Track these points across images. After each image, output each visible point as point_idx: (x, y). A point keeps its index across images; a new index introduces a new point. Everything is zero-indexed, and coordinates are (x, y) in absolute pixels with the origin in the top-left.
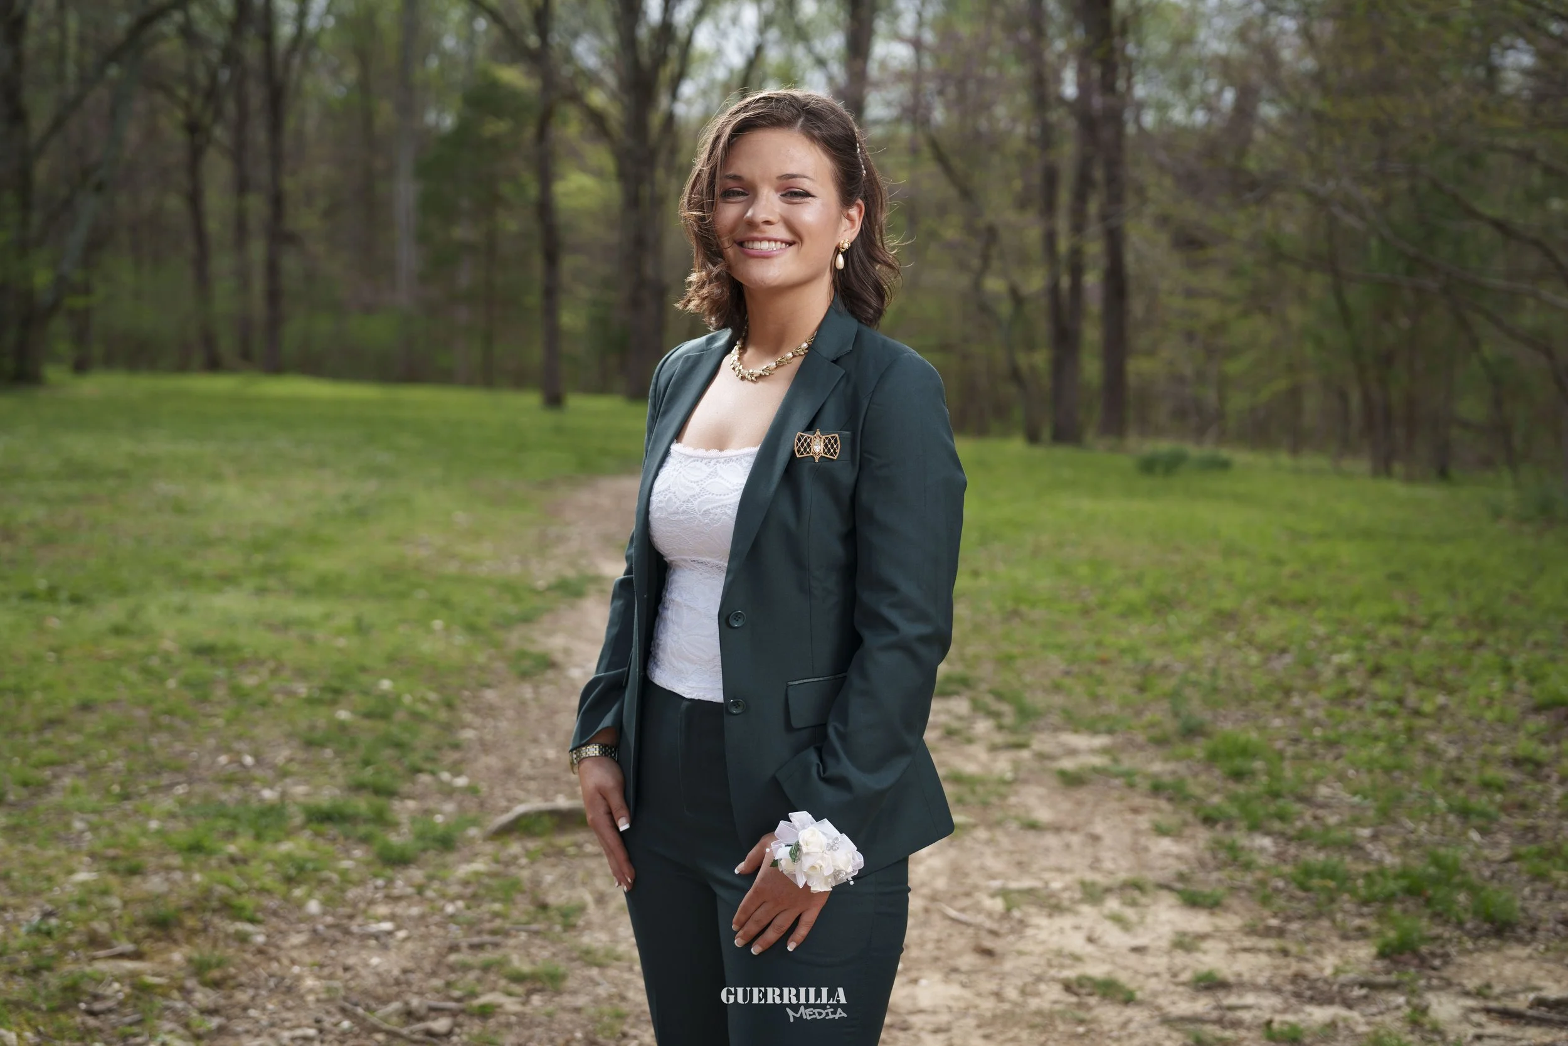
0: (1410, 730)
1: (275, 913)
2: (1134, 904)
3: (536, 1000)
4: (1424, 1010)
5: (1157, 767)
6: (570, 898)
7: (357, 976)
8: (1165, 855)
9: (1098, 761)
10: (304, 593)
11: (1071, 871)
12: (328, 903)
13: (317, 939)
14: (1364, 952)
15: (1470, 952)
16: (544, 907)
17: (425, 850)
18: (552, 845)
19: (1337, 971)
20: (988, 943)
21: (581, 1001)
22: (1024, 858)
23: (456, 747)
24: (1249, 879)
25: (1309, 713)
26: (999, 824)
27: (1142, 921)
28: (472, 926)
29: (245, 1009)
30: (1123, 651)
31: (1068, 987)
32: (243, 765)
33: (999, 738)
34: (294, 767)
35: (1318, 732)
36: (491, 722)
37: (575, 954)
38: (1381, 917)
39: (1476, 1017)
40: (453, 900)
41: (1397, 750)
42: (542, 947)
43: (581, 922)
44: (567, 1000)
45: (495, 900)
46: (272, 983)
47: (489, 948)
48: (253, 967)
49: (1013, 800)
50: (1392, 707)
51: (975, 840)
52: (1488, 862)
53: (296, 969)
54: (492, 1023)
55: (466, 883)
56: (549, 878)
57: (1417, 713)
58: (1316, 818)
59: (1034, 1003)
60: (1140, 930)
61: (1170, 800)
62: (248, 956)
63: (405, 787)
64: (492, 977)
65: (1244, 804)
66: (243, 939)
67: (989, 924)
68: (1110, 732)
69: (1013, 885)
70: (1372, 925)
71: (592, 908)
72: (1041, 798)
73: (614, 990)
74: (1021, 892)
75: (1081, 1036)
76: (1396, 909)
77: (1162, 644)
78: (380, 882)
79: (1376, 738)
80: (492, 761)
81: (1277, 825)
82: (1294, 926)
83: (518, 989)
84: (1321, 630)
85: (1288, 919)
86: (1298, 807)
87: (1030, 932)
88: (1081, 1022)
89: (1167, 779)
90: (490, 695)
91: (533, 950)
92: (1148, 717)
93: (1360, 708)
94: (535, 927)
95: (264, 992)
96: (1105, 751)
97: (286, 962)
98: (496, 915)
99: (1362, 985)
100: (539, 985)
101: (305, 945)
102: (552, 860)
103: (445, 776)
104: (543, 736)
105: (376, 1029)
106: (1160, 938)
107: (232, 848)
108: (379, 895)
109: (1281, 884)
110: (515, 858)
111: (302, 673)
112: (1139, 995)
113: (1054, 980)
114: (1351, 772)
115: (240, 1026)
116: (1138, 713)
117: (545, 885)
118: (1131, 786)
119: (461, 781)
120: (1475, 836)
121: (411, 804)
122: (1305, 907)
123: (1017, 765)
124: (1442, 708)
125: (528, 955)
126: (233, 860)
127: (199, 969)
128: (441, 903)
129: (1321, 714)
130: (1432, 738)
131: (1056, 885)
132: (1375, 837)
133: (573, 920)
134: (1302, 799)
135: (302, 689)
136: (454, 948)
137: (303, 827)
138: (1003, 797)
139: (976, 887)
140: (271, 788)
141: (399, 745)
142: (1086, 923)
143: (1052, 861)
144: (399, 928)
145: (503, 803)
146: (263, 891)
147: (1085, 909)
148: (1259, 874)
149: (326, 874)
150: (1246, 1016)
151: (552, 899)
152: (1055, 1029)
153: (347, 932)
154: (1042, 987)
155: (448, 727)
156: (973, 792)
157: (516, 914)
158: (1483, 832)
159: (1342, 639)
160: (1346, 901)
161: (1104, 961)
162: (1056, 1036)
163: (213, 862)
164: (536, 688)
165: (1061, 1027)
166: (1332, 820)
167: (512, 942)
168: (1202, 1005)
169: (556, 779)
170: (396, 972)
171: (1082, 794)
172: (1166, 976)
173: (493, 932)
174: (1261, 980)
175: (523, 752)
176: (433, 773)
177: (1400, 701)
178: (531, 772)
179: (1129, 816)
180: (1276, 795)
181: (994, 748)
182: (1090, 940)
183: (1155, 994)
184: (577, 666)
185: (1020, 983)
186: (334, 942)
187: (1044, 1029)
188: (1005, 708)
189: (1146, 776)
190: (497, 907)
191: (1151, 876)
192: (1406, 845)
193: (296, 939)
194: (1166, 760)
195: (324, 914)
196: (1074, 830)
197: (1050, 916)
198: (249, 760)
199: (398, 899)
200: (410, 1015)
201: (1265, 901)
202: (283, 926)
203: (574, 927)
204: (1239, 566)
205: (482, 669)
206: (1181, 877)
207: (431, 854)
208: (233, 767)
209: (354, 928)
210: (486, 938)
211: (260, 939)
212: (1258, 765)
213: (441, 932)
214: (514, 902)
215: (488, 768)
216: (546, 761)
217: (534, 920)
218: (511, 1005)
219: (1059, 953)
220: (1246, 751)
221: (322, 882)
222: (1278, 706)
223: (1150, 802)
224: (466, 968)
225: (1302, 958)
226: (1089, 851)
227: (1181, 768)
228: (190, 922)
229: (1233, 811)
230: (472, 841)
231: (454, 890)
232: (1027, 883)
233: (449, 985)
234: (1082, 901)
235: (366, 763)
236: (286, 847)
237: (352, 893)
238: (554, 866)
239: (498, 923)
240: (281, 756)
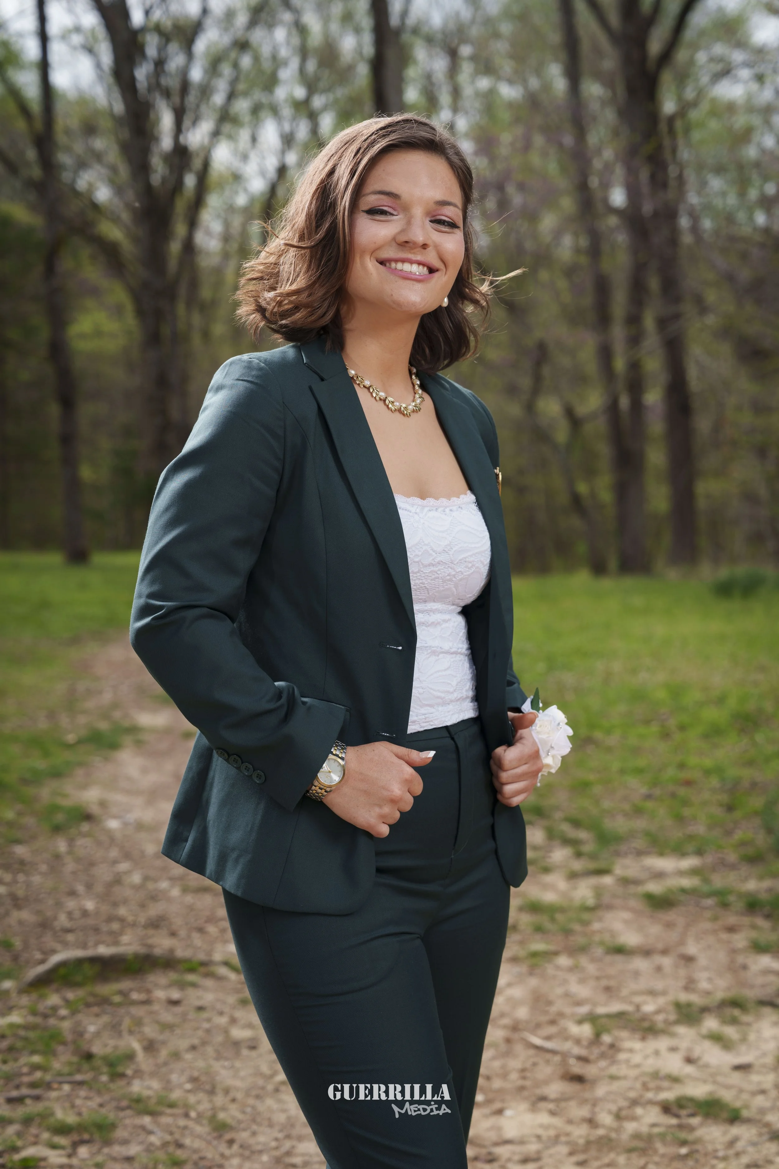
2: (734, 1021)
3: (83, 1151)
5: (752, 885)
6: (116, 1048)
8: (766, 972)
9: (686, 882)
11: (664, 993)
16: (89, 1057)
18: (94, 995)
20: (577, 1068)
21: (133, 1150)
22: (612, 983)
26: (583, 949)
27: (744, 1039)
28: (9, 1080)
30: (707, 772)
31: (666, 1108)
33: (578, 865)
36: (21, 877)
37: (124, 1103)
42: (87, 1098)
43: (129, 1072)
44: (117, 1150)
45: (33, 1052)
47: (28, 1101)
49: (596, 926)
51: (558, 968)
56: (92, 1029)
59: (630, 1127)
60: (743, 1048)
61: (768, 917)
64: (33, 1130)
67: (577, 1051)
68: (699, 852)
69: (601, 1010)
71: (140, 1055)
72: (626, 922)
73: (168, 1138)
74: (609, 1016)
75: (686, 1157)
77: (750, 763)
80: (25, 915)
83: (63, 1140)
87: (622, 1056)
88: (684, 1143)
89: (764, 896)
90: (20, 850)
91: (78, 1102)
92: (739, 835)
94: (79, 1077)
96: (694, 872)
98: (35, 1067)
100: (86, 1136)
102: (96, 1009)
104: (80, 888)
106: (764, 1055)
110: (55, 1009)
112: (745, 1113)
113: (651, 1102)
116: (729, 833)
117: (87, 1036)
118: (725, 905)
123: (598, 892)
125: (73, 1106)
131: (649, 1008)
133: (120, 1069)
138: (586, 923)
139: (561, 1015)
142: (684, 1045)
143: (643, 984)
145: (38, 956)
147: (681, 1030)
151: (96, 1049)
152: (656, 1151)
154: (639, 1111)
156: (553, 920)
157: (56, 1065)
161: (705, 1082)
162: (656, 1159)
164: (71, 842)
165: (661, 1149)
167: (54, 1094)
169: (96, 930)
171: (671, 915)
172: (774, 1092)
173: (33, 1085)
175: (59, 905)
178: (67, 924)
179: (724, 936)
181: (573, 876)
182: (689, 1060)
183: (762, 1111)
184: (115, 817)
185: (614, 1108)
187: (643, 1151)
188: (582, 835)
189: (741, 895)
190: (36, 1059)
191: (751, 994)
194: (761, 878)
196: (665, 952)
197: (643, 1039)
203: (123, 1075)
205: (10, 824)
210: (25, 1091)
214: (54, 1054)
215: (21, 923)
216: (85, 913)
217: (79, 1071)
218: (56, 1158)
219: (655, 1075)
223: (746, 920)
226: (682, 972)
230: (7, 993)
232: (615, 1007)
234: (677, 1022)
238: (97, 1015)
239: (38, 1075)
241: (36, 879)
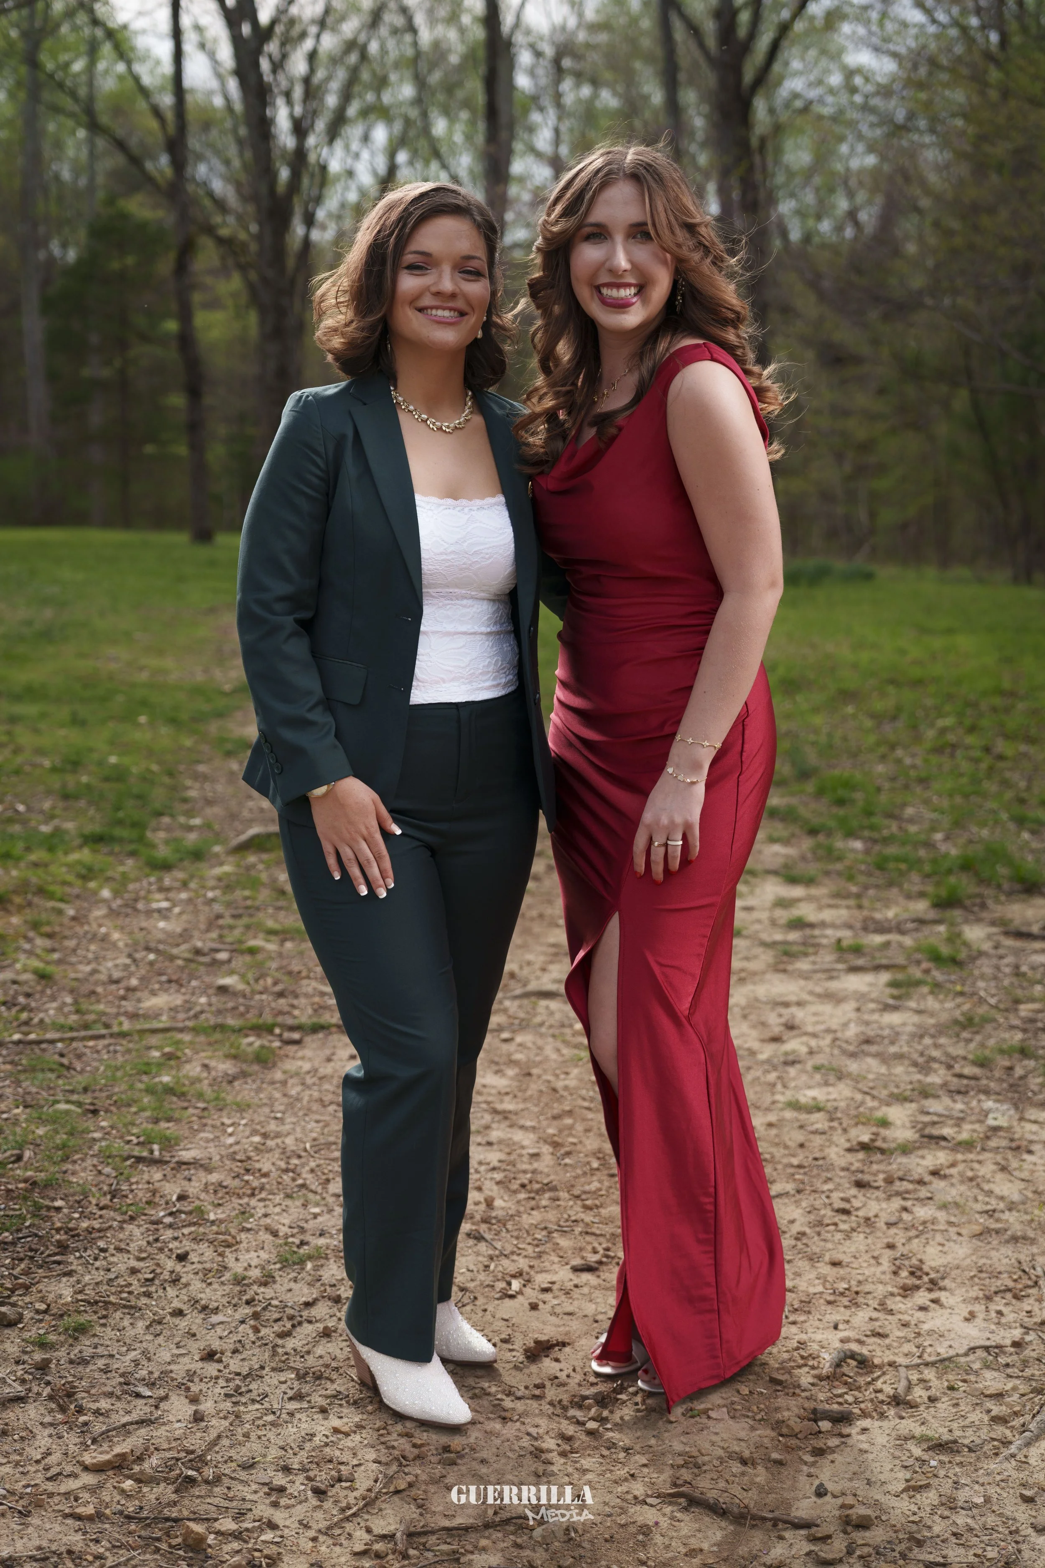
0: (991, 768)
1: (78, 897)
3: (289, 945)
4: (959, 935)
7: (149, 933)
8: (776, 854)
10: (17, 698)
12: (116, 893)
13: (113, 913)
14: (921, 907)
15: (1002, 904)
17: (181, 860)
19: (896, 915)
23: (185, 800)
24: (839, 866)
25: (908, 761)
28: (228, 904)
29: (74, 951)
32: (16, 811)
34: (58, 812)
35: (913, 773)
36: (207, 786)
38: (938, 884)
39: (996, 938)
40: (213, 888)
41: (975, 781)
45: (244, 888)
46: (89, 936)
47: (247, 916)
48: (71, 928)
50: (978, 754)
52: (1032, 851)
53: (103, 930)
54: (259, 957)
55: (220, 879)
57: (1001, 757)
58: (900, 828)
62: (66, 921)
63: (153, 823)
64: (253, 932)
65: (843, 822)
66: (60, 912)
70: (930, 889)
76: (952, 880)
78: (152, 879)
79: (961, 775)
80: (217, 810)
81: (866, 833)
82: (871, 892)
83: (273, 938)
84: (929, 702)
85: (866, 887)
86: (886, 822)
90: (202, 768)
93: (952, 756)
95: (85, 941)
97: (94, 926)
98: (246, 898)
99: (914, 921)
101: (105, 916)
103: (182, 819)
105: (178, 958)
107: (33, 857)
108: (154, 887)
109: (863, 867)
110: (254, 866)
111: (40, 751)
114: (935, 799)
115: (74, 959)
117: (280, 881)
119: (197, 821)
120: (1026, 835)
121: (162, 835)
122: (881, 882)
124: (1025, 755)
126: (36, 865)
127: (35, 926)
128: (203, 892)
129: (918, 761)
130: (1008, 774)
132: (947, 838)
134: (890, 816)
135: (47, 763)
136: (219, 916)
137: (80, 847)
140: (46, 823)
141: (139, 797)
144: (174, 906)
146: (65, 883)
148: (847, 862)
149: (110, 873)
150: (824, 941)
153: (135, 910)
155: (174, 788)
158: (1033, 832)
159: (948, 708)
160: (915, 877)
163: (22, 864)
166: (913, 829)
168: (794, 936)
170: (179, 930)
172: (766, 922)
173: (247, 908)
174: (838, 922)
175: (241, 804)
176: (172, 816)
177: (987, 750)
178: (251, 816)
180: (869, 813)
186: (127, 915)
190: (247, 893)
192: (971, 842)
193: (99, 912)
195: (115, 898)
198: (21, 808)
199: (168, 890)
200: (198, 952)
201: (851, 878)
202: (86, 905)
204: (865, 656)
205: (189, 749)
206: (786, 866)
207: (186, 863)
208: (10, 813)
209: (140, 906)
210: (240, 911)
211: (71, 912)
212: (858, 796)
213: (207, 908)
214: (259, 891)
215: (216, 814)
216: (262, 810)
217: (277, 899)
218: (272, 947)
220: (849, 785)
221: (108, 879)
222: (883, 758)
224: (231, 928)
225: (874, 909)
227: (794, 801)
228: (18, 900)
229: (832, 823)
230: (217, 855)
231: (211, 883)
233: (221, 937)
235: (118, 809)
236: (74, 856)
237: (131, 887)
239: (249, 903)
240: (47, 805)
241: (219, 788)
